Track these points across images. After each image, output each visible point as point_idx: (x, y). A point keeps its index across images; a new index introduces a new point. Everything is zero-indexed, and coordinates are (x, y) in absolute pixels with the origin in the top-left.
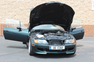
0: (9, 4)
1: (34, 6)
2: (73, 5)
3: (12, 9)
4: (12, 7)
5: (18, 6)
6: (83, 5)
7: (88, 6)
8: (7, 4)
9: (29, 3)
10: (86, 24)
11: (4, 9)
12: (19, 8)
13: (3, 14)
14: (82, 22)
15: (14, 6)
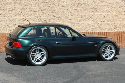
0: (16, 2)
1: (52, 6)
2: (104, 4)
3: (21, 10)
4: (21, 8)
5: (28, 6)
6: (116, 3)
7: (122, 5)
8: (13, 3)
9: (45, 2)
10: (120, 31)
11: (8, 10)
12: (31, 9)
13: (7, 18)
14: (115, 28)
15: (23, 5)
